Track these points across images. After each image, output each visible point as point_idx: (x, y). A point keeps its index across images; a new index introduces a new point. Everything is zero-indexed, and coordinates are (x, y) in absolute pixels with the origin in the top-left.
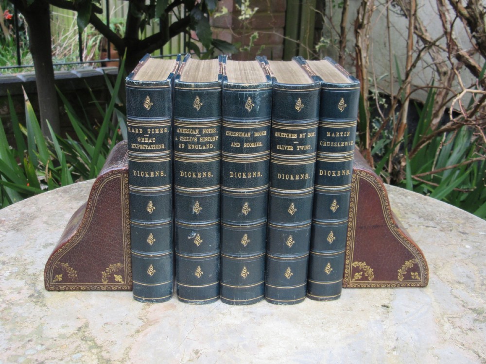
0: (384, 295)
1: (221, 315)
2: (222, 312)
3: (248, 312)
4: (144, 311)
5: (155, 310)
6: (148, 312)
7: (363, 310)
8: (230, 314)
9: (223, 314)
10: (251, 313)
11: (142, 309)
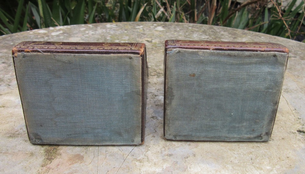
0: (293, 120)
1: (137, 163)
2: (139, 158)
3: (167, 155)
4: (45, 168)
5: (58, 165)
6: (49, 168)
7: (283, 139)
8: (148, 161)
9: (140, 161)
10: (170, 155)
11: (42, 166)
